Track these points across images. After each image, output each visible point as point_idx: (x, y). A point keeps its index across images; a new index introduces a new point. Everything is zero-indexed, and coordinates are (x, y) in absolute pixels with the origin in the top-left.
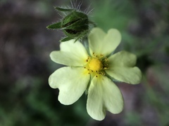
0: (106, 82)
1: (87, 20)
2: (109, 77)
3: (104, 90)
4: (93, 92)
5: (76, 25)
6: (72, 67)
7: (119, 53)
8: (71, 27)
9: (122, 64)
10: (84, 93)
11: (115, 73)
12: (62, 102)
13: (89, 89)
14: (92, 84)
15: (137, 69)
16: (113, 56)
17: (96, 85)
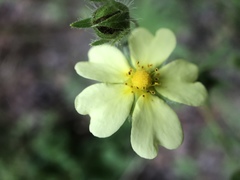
0: (157, 103)
1: (128, 13)
2: (160, 97)
3: (154, 115)
4: (139, 119)
5: (113, 20)
6: (107, 84)
7: (173, 63)
8: (106, 24)
9: (178, 78)
10: (127, 120)
11: (169, 91)
12: (95, 134)
13: (134, 115)
14: (137, 107)
15: (199, 86)
16: (165, 68)
17: (143, 108)
